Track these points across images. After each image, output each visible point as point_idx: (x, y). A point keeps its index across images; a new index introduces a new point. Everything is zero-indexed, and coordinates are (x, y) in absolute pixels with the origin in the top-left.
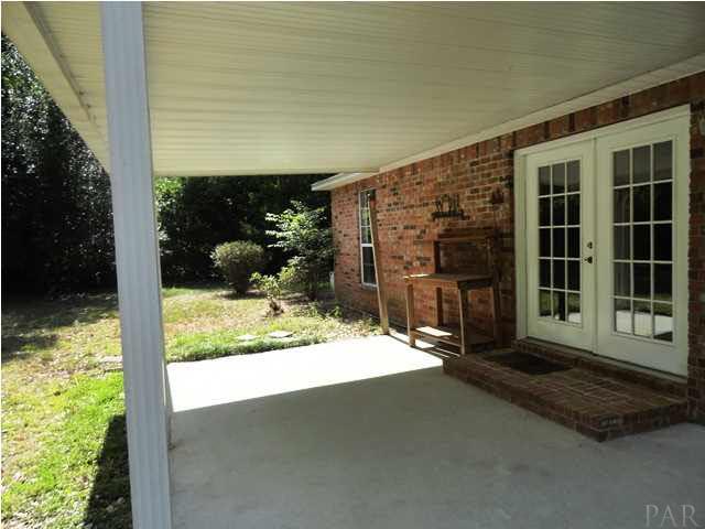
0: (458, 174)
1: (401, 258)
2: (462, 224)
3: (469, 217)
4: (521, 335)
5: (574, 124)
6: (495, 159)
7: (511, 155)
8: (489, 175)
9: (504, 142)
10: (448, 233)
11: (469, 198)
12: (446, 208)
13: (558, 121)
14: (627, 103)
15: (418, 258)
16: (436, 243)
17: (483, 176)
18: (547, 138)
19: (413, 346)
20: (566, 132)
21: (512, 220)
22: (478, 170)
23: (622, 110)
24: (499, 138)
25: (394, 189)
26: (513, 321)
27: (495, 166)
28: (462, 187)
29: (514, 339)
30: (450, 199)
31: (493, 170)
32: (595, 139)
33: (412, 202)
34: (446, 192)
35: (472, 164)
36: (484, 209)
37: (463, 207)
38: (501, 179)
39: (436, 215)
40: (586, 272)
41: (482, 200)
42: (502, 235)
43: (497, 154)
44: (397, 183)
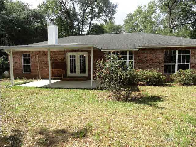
2: (56, 61)
3: (58, 61)
5: (76, 51)
7: (66, 53)
9: (65, 51)
10: (54, 63)
12: (53, 59)
15: (45, 67)
21: (66, 61)
23: (81, 51)
37: (57, 59)
38: (65, 56)
40: (76, 68)
44: (38, 53)
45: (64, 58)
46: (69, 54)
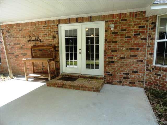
0: (38, 29)
1: (13, 54)
2: (40, 43)
3: (43, 42)
4: (61, 73)
5: (77, 20)
6: (52, 26)
7: (58, 25)
8: (51, 30)
9: (55, 22)
10: (35, 46)
11: (43, 36)
12: (34, 38)
13: (73, 19)
14: (91, 18)
15: (21, 54)
16: (31, 49)
17: (48, 30)
18: (70, 22)
19: (27, 81)
20: (75, 22)
22: (46, 28)
23: (90, 19)
24: (54, 20)
25: (8, 31)
26: (59, 69)
27: (53, 28)
28: (40, 33)
29: (60, 73)
30: (35, 36)
31: (52, 29)
32: (81, 25)
33: (18, 36)
34: (33, 34)
35: (44, 27)
36: (49, 40)
37: (41, 39)
38: (55, 32)
39: (29, 41)
40: (79, 56)
41: (48, 37)
42: (56, 47)
43: (53, 25)
44: (9, 29)
45: (54, 37)
46: (63, 28)
